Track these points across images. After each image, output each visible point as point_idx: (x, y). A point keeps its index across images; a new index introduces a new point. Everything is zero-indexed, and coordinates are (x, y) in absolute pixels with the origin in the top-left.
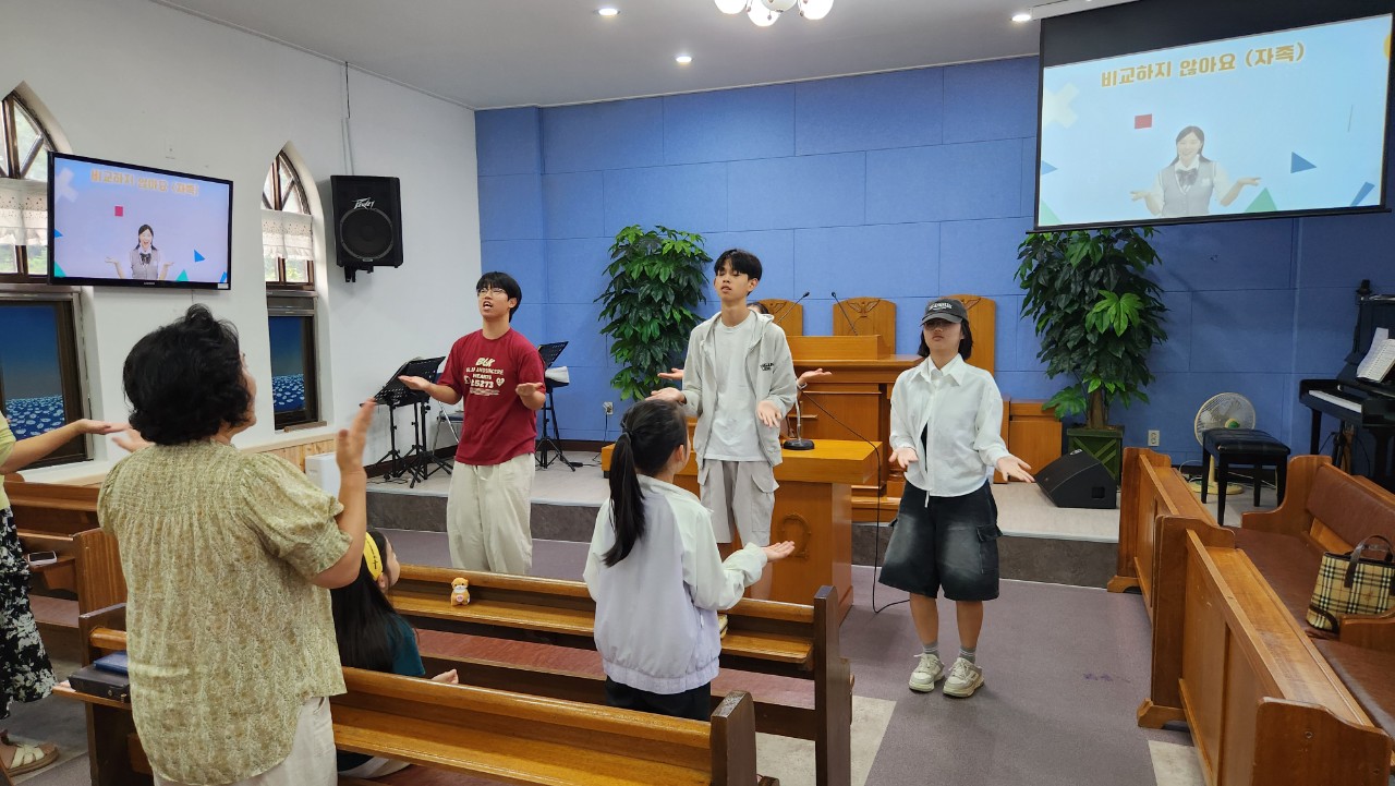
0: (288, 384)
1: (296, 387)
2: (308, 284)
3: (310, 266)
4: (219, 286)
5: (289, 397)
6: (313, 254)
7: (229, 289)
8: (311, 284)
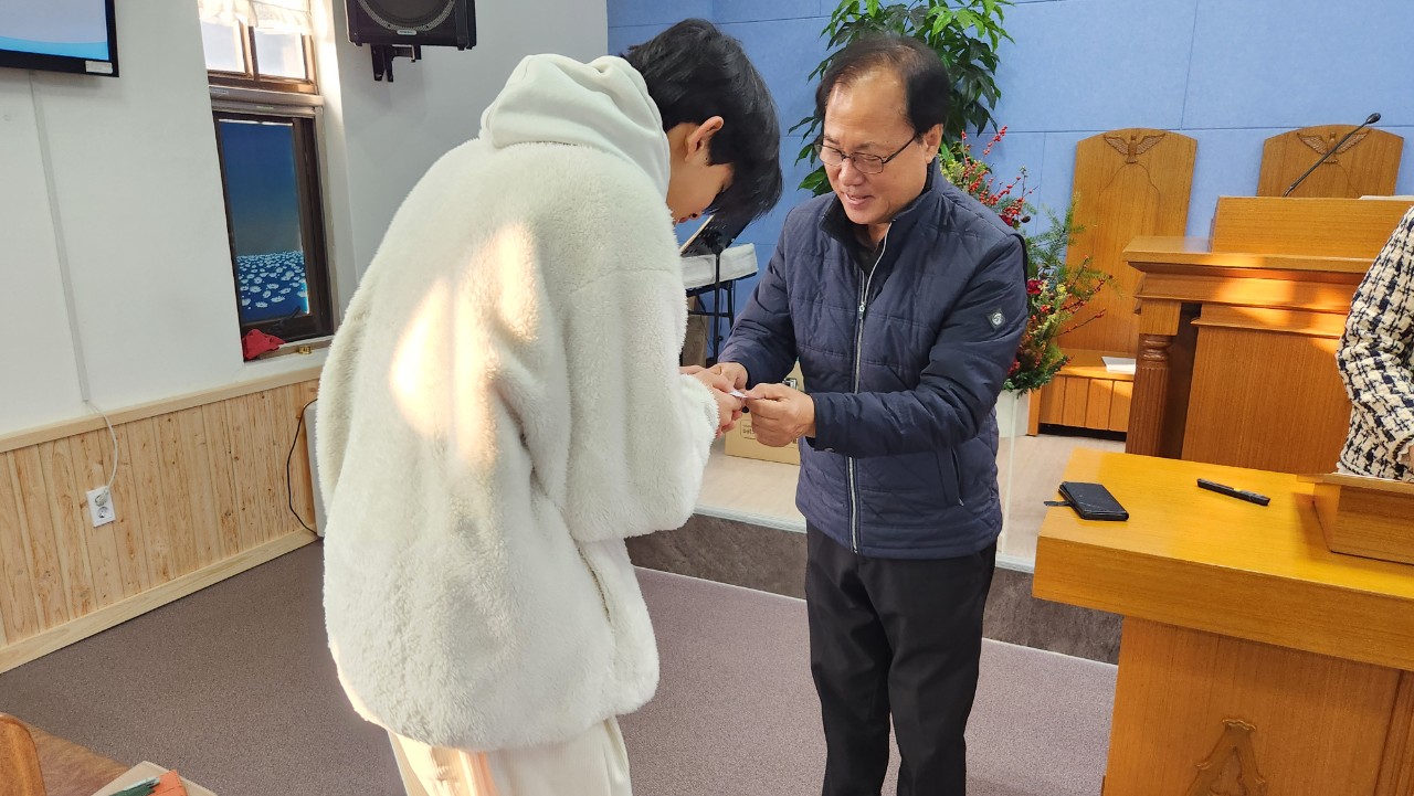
0: (272, 270)
1: (289, 275)
2: (307, 82)
3: (309, 47)
4: (90, 67)
5: (275, 293)
6: (310, 23)
7: (115, 73)
8: (313, 83)
